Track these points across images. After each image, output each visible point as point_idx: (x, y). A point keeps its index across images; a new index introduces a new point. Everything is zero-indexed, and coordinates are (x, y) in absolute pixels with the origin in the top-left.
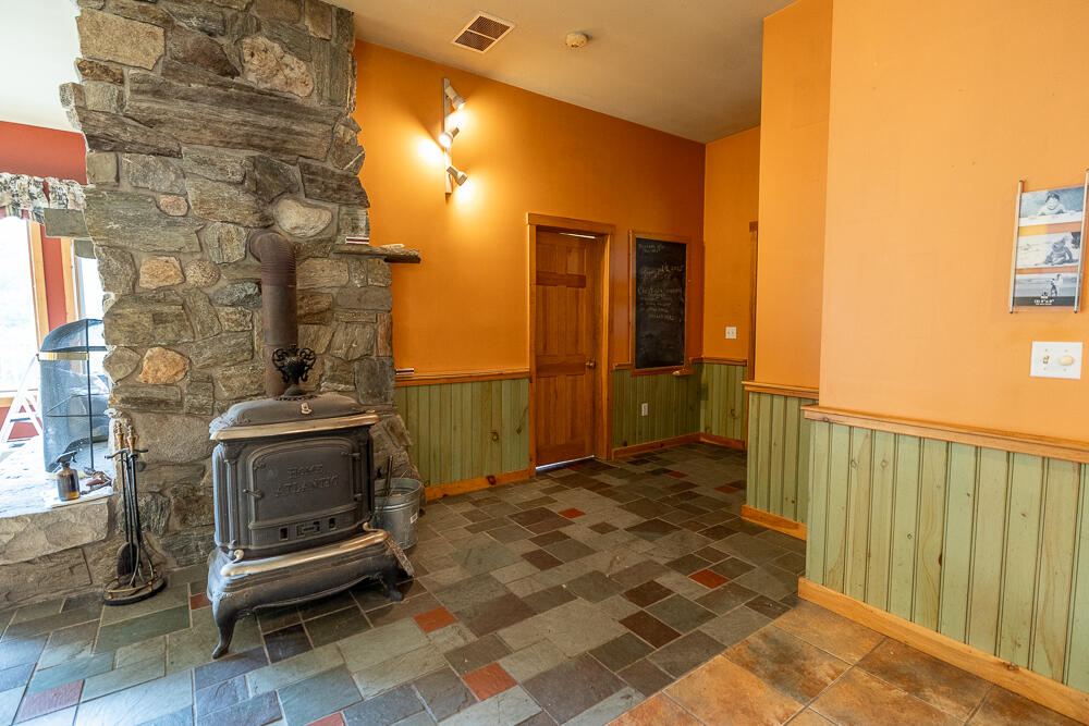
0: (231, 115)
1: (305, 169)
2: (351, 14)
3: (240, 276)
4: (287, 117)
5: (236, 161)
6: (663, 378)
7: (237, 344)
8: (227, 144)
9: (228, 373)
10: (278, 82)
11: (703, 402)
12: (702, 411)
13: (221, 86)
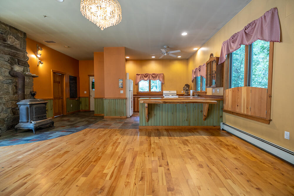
0: (6, 49)
1: (18, 60)
2: (26, 33)
3: (8, 78)
4: (16, 50)
5: (7, 57)
6: (74, 100)
7: (7, 91)
8: (5, 54)
9: (5, 97)
10: (14, 44)
11: (80, 104)
12: (81, 106)
13: (4, 43)
